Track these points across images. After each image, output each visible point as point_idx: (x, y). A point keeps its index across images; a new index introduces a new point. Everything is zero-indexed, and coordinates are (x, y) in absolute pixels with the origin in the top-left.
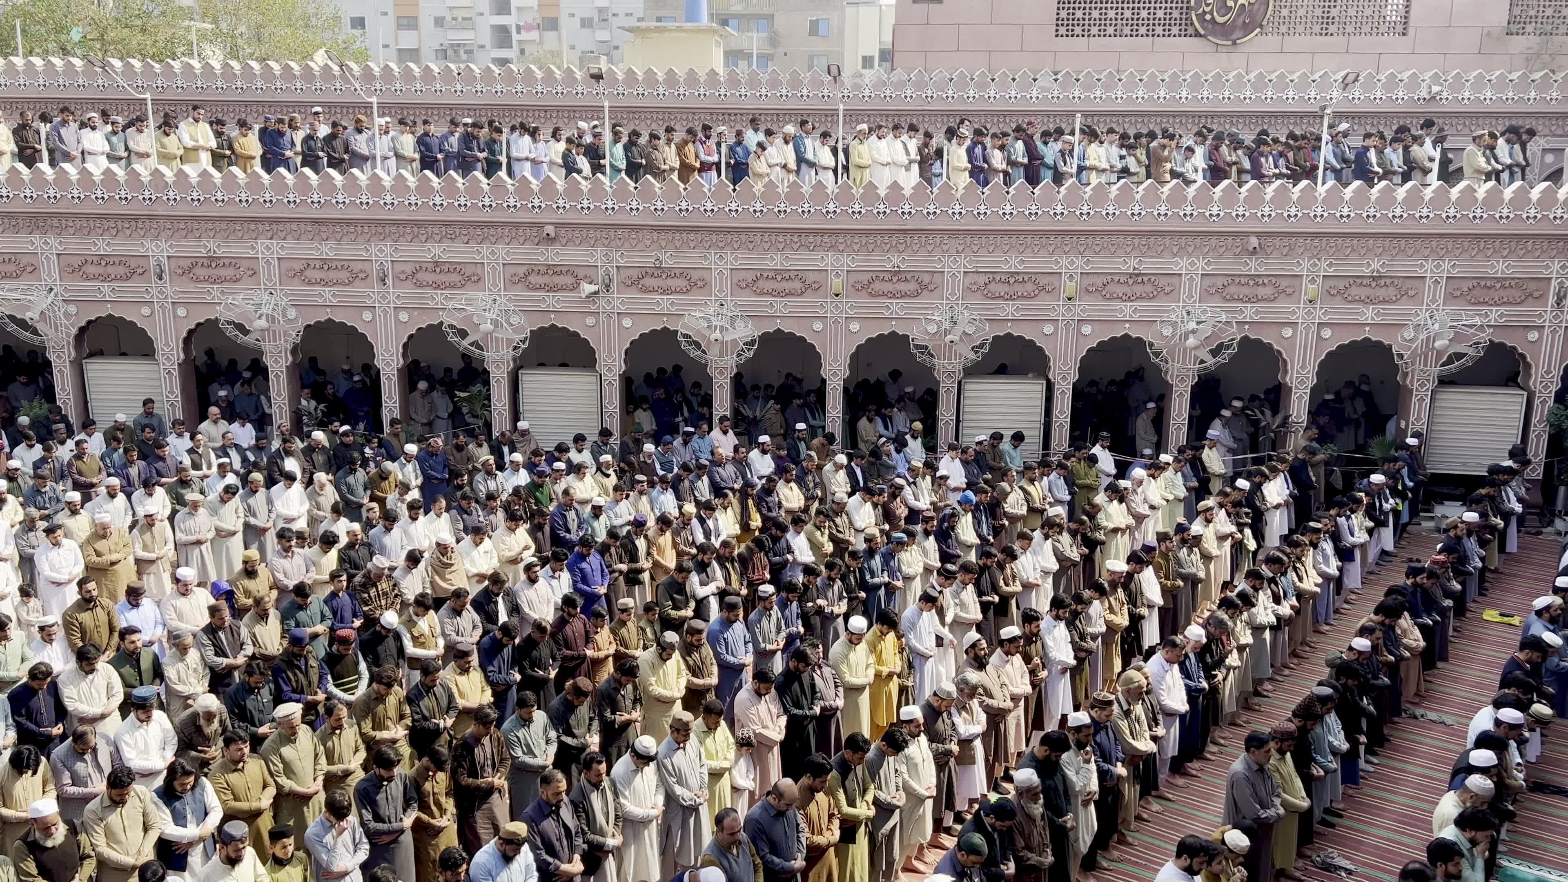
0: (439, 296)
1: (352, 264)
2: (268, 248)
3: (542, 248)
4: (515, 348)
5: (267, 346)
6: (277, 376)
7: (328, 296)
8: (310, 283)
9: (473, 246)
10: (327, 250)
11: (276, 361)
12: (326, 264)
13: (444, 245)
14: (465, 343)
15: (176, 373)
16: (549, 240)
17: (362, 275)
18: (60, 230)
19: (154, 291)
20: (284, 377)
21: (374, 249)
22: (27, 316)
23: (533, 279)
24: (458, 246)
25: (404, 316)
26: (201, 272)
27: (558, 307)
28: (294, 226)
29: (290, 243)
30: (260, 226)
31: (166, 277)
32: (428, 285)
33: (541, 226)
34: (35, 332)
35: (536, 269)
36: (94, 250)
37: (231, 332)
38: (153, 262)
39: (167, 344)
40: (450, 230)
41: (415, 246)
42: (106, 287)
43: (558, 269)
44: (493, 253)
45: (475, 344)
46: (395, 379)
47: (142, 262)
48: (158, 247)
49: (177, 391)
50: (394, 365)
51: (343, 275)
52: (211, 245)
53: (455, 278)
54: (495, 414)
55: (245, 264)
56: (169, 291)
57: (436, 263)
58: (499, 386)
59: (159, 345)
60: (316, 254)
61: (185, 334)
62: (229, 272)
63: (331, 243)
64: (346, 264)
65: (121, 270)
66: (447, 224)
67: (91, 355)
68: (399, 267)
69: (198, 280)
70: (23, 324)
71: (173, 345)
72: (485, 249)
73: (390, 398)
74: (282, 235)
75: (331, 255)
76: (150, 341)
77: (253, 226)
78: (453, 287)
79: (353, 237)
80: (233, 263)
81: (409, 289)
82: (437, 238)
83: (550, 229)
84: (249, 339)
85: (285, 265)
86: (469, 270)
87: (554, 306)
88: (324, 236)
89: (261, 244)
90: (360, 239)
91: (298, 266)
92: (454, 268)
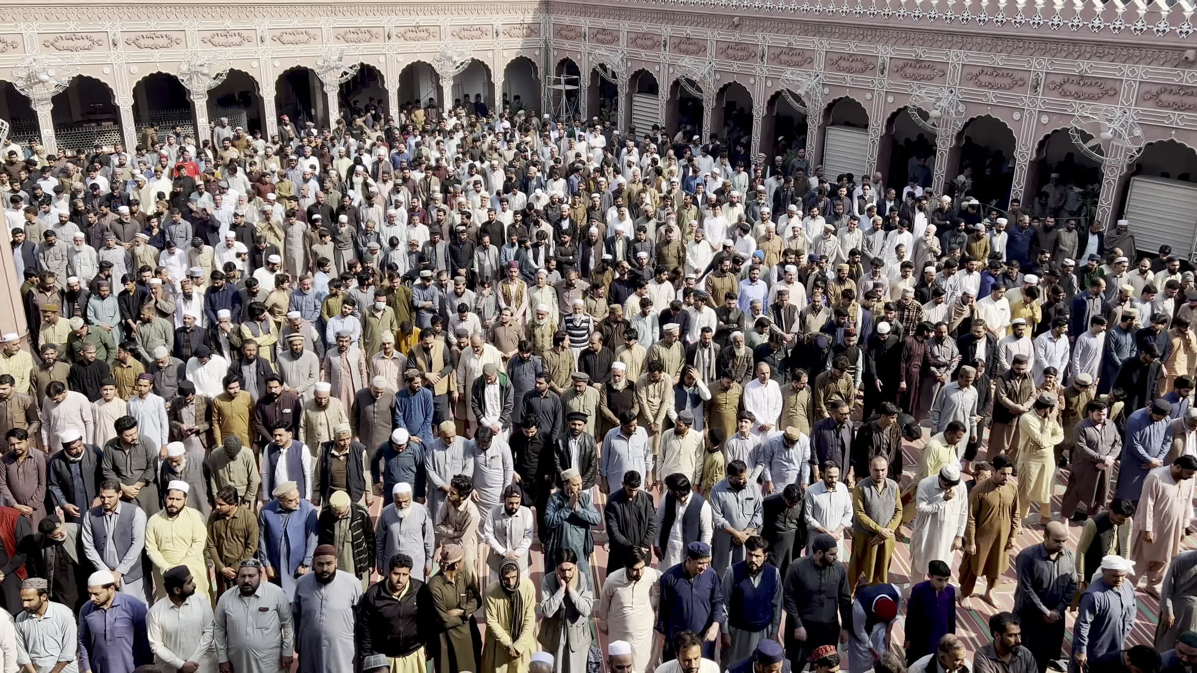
0: (1076, 104)
1: (1015, 73)
2: (957, 56)
3: (1179, 70)
4: (1132, 156)
5: (940, 131)
6: (942, 155)
7: (991, 96)
8: (980, 86)
9: (1118, 65)
10: (999, 60)
11: (944, 143)
12: (996, 71)
13: (1092, 62)
14: (1086, 147)
15: (877, 143)
16: (1188, 63)
17: (1021, 83)
18: (831, 34)
19: (876, 82)
20: (946, 155)
21: (1034, 62)
22: (799, 92)
23: (1164, 97)
24: (1104, 64)
25: (1045, 119)
26: (909, 70)
27: (1181, 125)
28: (979, 40)
29: (974, 53)
30: (955, 38)
31: (886, 72)
32: (1071, 95)
33: (1184, 49)
34: (803, 104)
35: (1169, 88)
36: (847, 50)
37: (917, 117)
38: (880, 61)
39: (876, 121)
40: (1100, 50)
41: (1068, 62)
42: (849, 77)
43: (1190, 91)
44: (1133, 72)
45: (1097, 149)
46: (1026, 169)
47: (873, 60)
48: (885, 50)
49: (876, 156)
50: (1028, 158)
51: (1007, 81)
52: (919, 51)
53: (1094, 90)
54: (1099, 211)
55: (939, 67)
56: (885, 83)
57: (1082, 77)
58: (1109, 189)
59: (872, 122)
60: (989, 63)
61: (889, 116)
62: (928, 72)
63: (1003, 55)
64: (1010, 72)
65: (859, 65)
66: (1099, 44)
67: (832, 124)
68: (1051, 78)
69: (905, 77)
70: (797, 98)
71: (880, 122)
72: (1127, 68)
73: (1019, 183)
74: (969, 46)
75: (1001, 64)
76: (866, 118)
77: (950, 38)
78: (1091, 98)
79: (1021, 50)
80: (931, 65)
81: (1054, 98)
82: (1088, 56)
83: (1190, 54)
84: (928, 124)
85: (967, 70)
86: (1109, 85)
87: (1177, 124)
88: (999, 49)
89: (954, 52)
90: (1026, 53)
91: (975, 71)
92: (1097, 82)
